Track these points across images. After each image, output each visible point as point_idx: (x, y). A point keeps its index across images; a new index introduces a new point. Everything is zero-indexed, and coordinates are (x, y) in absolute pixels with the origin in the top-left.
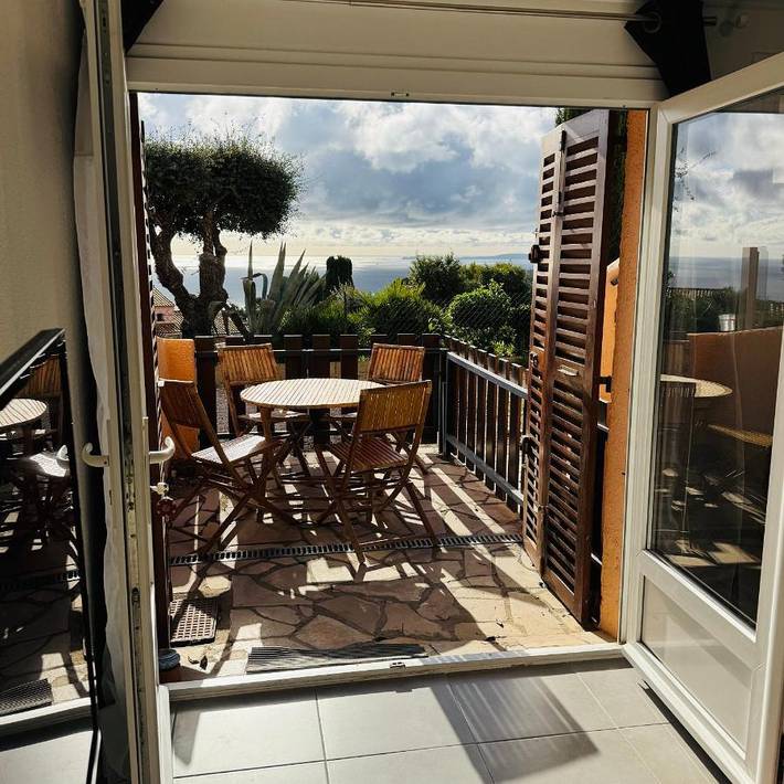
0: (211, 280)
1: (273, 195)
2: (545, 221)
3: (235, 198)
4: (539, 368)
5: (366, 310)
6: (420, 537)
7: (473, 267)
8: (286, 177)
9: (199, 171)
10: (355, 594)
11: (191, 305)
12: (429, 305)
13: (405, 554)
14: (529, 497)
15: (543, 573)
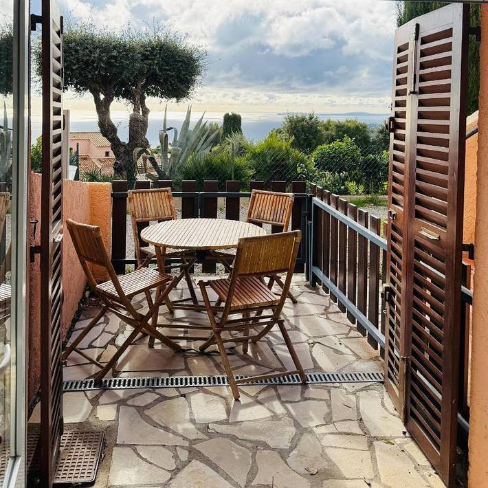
0: (137, 132)
1: (184, 73)
2: (400, 98)
3: (157, 75)
4: (399, 225)
5: (249, 155)
6: (290, 373)
7: (329, 122)
8: (194, 60)
9: (133, 56)
10: (228, 436)
11: (122, 149)
12: (297, 153)
13: (276, 391)
14: (390, 342)
15: (406, 422)
